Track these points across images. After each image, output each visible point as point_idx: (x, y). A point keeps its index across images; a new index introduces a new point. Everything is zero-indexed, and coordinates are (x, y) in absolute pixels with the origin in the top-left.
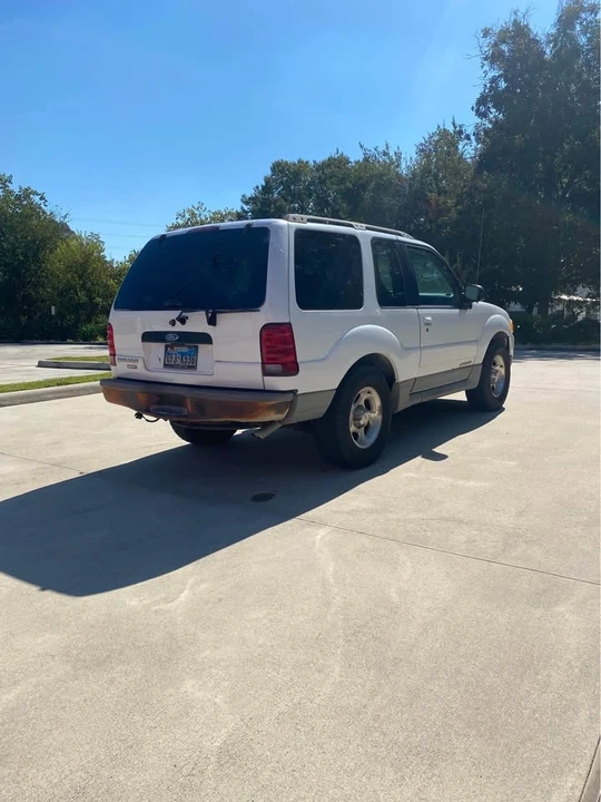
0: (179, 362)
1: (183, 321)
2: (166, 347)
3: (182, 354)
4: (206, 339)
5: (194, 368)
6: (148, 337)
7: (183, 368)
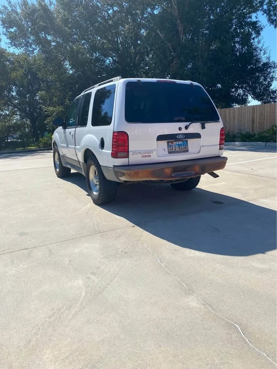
0: (177, 149)
1: (186, 128)
2: (168, 143)
3: (179, 145)
4: (197, 136)
5: (187, 151)
6: (161, 138)
7: (180, 152)
